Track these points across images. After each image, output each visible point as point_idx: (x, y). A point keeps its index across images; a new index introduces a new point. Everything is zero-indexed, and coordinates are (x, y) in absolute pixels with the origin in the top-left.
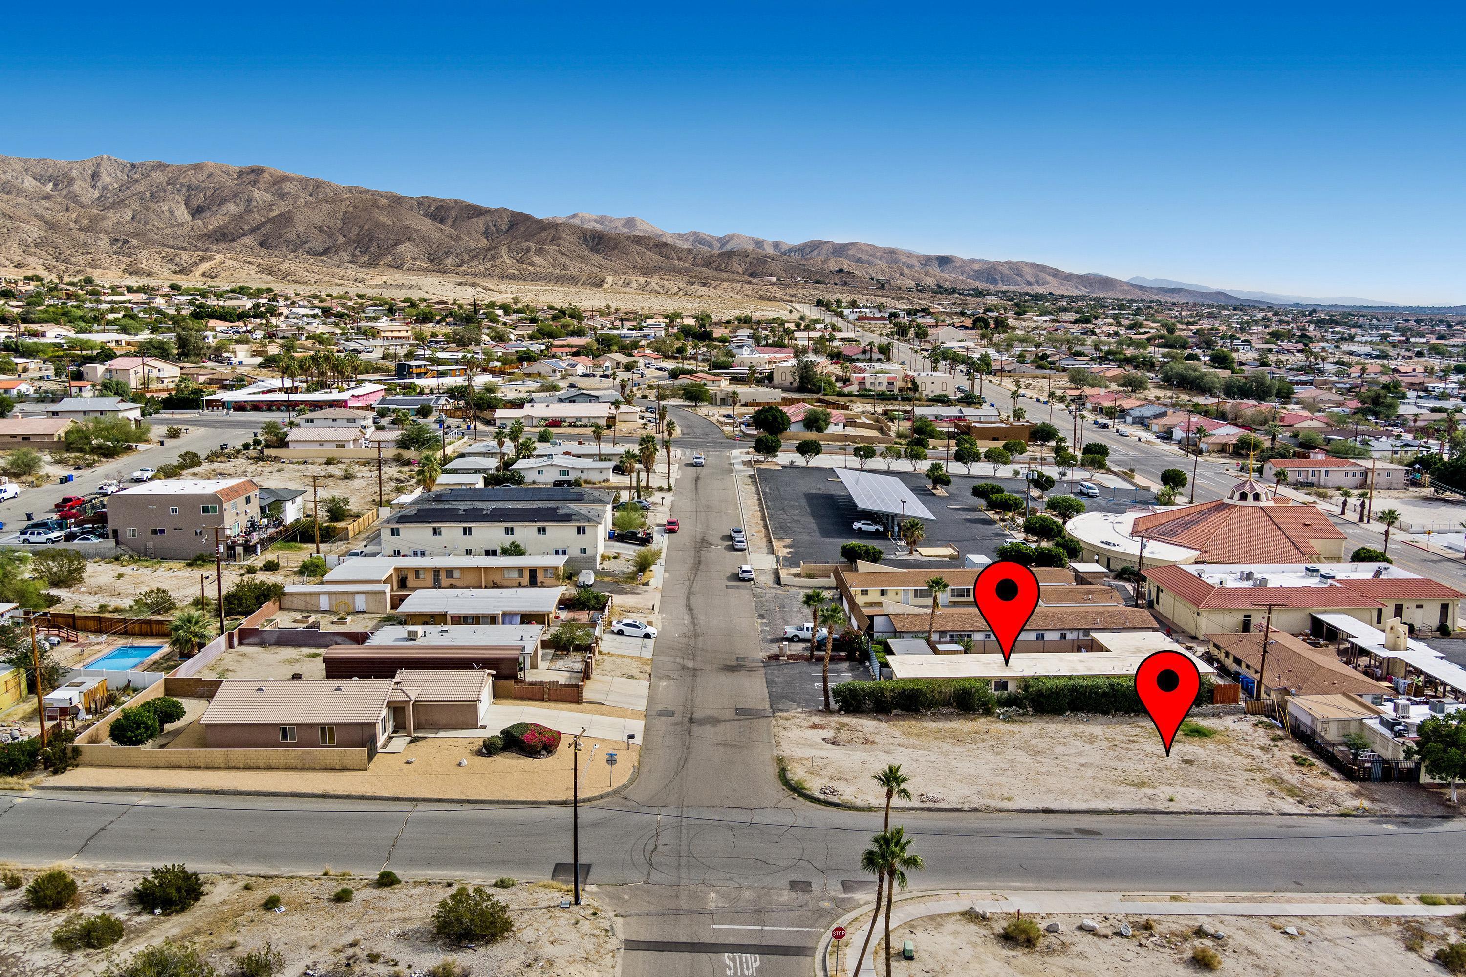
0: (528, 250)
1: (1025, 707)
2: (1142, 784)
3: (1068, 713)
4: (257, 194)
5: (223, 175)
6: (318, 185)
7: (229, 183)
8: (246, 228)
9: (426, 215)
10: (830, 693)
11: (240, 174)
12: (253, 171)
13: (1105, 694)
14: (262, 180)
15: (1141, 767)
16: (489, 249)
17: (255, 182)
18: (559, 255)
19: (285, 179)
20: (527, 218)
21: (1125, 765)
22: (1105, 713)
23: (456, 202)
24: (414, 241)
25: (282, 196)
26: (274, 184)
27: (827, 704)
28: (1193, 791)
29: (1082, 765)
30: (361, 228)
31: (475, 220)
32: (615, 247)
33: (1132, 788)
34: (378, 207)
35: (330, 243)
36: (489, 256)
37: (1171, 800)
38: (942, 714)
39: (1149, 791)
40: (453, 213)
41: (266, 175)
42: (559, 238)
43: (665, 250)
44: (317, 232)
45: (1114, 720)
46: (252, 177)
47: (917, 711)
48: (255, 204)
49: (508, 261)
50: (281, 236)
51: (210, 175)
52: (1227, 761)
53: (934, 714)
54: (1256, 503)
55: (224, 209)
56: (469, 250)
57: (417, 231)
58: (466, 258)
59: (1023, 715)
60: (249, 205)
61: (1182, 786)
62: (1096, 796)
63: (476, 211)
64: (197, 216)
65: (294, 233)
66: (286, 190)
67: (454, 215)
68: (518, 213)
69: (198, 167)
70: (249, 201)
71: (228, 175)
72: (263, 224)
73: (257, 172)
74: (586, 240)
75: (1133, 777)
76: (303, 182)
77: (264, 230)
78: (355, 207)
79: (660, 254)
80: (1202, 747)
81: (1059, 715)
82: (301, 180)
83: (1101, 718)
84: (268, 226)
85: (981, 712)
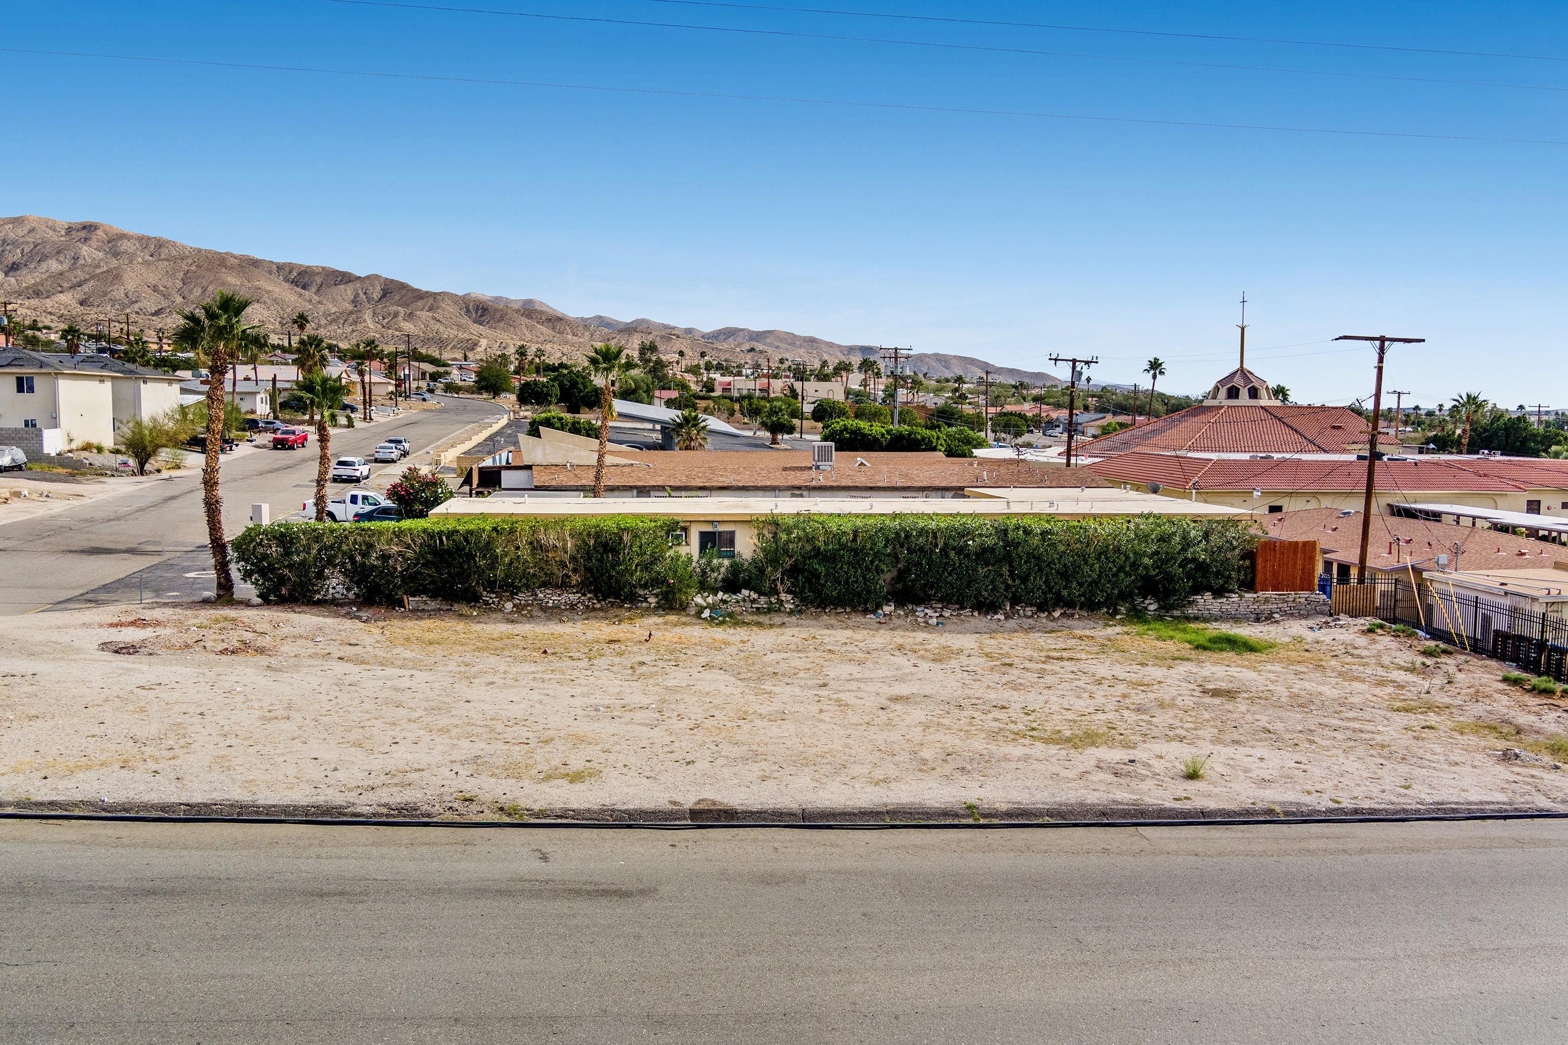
0: (396, 315)
1: (775, 592)
2: (1090, 739)
3: (887, 609)
4: (85, 251)
5: (48, 230)
6: (160, 244)
7: (55, 238)
8: (66, 285)
9: (286, 280)
10: (231, 554)
11: (69, 230)
12: (84, 228)
13: (984, 554)
14: (94, 238)
15: (1081, 704)
16: (351, 313)
17: (86, 239)
18: (432, 322)
19: (123, 236)
20: (403, 286)
21: (1034, 699)
22: (986, 607)
23: (324, 269)
24: (265, 303)
25: (116, 254)
26: (109, 242)
27: (225, 585)
28: (1258, 752)
29: (896, 699)
30: (205, 290)
31: (342, 287)
32: (501, 319)
33: (1053, 749)
34: (226, 267)
35: (164, 304)
36: (351, 320)
37: (1193, 776)
38: (544, 609)
39: (1116, 755)
40: (319, 280)
41: (100, 232)
42: (438, 308)
43: (558, 325)
44: (150, 291)
45: (1011, 623)
46: (83, 234)
47: (472, 598)
48: (82, 262)
49: (371, 326)
50: (105, 294)
51: (32, 230)
52: (1329, 691)
53: (519, 608)
54: (1253, 402)
55: (44, 266)
56: (326, 315)
57: (268, 292)
58: (323, 322)
59: (769, 611)
60: (75, 264)
61: (1216, 741)
62: (923, 767)
63: (345, 278)
64: (11, 273)
65: (122, 292)
66: (123, 248)
67: (319, 282)
68: (392, 281)
69: (17, 221)
70: (76, 259)
71: (55, 230)
72: (86, 281)
73: (89, 228)
74: (468, 311)
75: (1058, 723)
76: (144, 241)
77: (86, 288)
78: (198, 266)
79: (554, 328)
80: (1255, 669)
81: (866, 611)
82: (140, 239)
83: (978, 621)
84: (92, 283)
85: (652, 605)
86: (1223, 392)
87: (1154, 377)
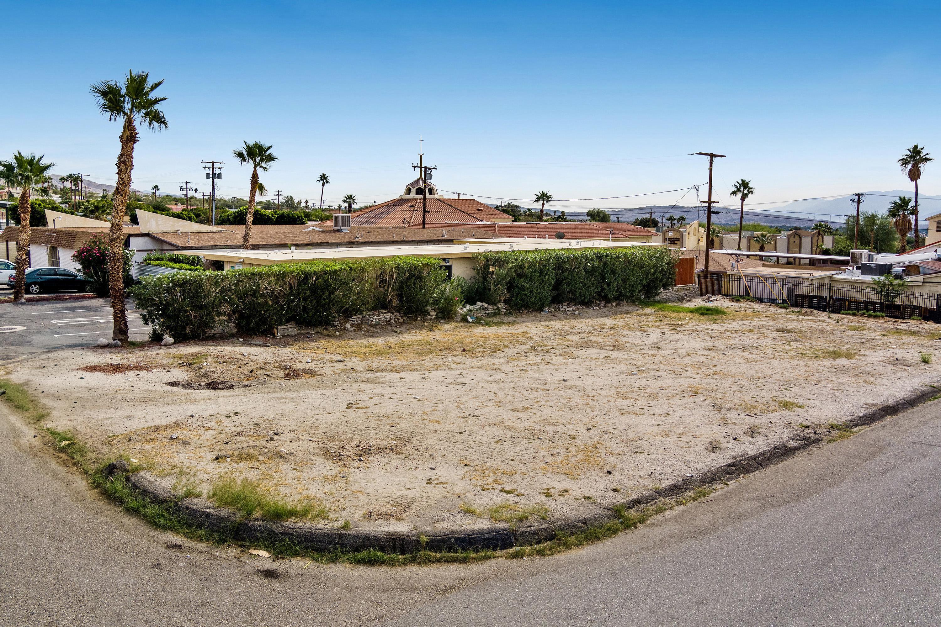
3: (547, 308)
54: (432, 197)
59: (495, 315)
85: (434, 317)
86: (413, 191)
87: (323, 185)
